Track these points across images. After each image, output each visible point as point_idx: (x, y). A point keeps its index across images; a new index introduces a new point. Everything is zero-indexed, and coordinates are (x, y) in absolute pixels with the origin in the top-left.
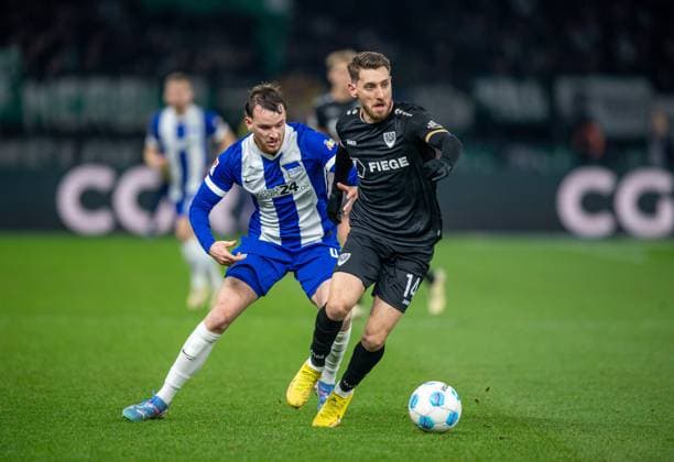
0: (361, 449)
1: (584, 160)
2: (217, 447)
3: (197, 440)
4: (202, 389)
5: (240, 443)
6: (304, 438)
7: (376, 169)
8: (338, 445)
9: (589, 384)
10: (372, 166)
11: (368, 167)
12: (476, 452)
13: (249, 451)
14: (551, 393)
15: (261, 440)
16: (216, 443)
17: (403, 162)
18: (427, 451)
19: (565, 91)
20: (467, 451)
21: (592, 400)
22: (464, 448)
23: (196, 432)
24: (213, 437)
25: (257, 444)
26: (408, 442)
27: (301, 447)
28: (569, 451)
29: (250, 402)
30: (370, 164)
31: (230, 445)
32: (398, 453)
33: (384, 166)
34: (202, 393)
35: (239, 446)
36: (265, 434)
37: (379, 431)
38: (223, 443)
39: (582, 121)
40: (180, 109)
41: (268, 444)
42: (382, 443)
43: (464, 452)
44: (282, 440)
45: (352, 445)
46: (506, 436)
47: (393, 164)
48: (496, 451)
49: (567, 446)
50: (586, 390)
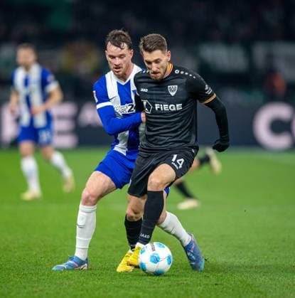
0: (122, 291)
1: (272, 98)
2: (26, 291)
3: (13, 286)
4: (15, 252)
5: (41, 288)
6: (84, 285)
7: (159, 109)
8: (107, 289)
9: (275, 248)
10: (157, 106)
11: (154, 106)
12: (199, 293)
13: (47, 294)
14: (250, 254)
15: (55, 286)
16: (25, 288)
17: (179, 107)
18: (167, 293)
19: (260, 52)
20: (193, 293)
21: (276, 259)
22: (191, 290)
23: (12, 281)
24: (24, 284)
25: (53, 288)
26: (154, 287)
27: (82, 290)
28: (261, 293)
29: (49, 260)
30: (156, 105)
31: (34, 289)
32: (147, 294)
33: (165, 107)
34: (16, 254)
35: (41, 291)
36: (58, 282)
37: (135, 280)
38: (30, 289)
39: (271, 72)
40: (27, 68)
41: (60, 289)
42: (137, 288)
43: (191, 294)
44: (70, 286)
45: (116, 289)
46: (219, 283)
47: (172, 107)
48: (212, 293)
49: (261, 290)
50: (273, 252)
